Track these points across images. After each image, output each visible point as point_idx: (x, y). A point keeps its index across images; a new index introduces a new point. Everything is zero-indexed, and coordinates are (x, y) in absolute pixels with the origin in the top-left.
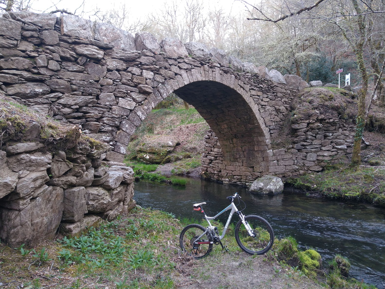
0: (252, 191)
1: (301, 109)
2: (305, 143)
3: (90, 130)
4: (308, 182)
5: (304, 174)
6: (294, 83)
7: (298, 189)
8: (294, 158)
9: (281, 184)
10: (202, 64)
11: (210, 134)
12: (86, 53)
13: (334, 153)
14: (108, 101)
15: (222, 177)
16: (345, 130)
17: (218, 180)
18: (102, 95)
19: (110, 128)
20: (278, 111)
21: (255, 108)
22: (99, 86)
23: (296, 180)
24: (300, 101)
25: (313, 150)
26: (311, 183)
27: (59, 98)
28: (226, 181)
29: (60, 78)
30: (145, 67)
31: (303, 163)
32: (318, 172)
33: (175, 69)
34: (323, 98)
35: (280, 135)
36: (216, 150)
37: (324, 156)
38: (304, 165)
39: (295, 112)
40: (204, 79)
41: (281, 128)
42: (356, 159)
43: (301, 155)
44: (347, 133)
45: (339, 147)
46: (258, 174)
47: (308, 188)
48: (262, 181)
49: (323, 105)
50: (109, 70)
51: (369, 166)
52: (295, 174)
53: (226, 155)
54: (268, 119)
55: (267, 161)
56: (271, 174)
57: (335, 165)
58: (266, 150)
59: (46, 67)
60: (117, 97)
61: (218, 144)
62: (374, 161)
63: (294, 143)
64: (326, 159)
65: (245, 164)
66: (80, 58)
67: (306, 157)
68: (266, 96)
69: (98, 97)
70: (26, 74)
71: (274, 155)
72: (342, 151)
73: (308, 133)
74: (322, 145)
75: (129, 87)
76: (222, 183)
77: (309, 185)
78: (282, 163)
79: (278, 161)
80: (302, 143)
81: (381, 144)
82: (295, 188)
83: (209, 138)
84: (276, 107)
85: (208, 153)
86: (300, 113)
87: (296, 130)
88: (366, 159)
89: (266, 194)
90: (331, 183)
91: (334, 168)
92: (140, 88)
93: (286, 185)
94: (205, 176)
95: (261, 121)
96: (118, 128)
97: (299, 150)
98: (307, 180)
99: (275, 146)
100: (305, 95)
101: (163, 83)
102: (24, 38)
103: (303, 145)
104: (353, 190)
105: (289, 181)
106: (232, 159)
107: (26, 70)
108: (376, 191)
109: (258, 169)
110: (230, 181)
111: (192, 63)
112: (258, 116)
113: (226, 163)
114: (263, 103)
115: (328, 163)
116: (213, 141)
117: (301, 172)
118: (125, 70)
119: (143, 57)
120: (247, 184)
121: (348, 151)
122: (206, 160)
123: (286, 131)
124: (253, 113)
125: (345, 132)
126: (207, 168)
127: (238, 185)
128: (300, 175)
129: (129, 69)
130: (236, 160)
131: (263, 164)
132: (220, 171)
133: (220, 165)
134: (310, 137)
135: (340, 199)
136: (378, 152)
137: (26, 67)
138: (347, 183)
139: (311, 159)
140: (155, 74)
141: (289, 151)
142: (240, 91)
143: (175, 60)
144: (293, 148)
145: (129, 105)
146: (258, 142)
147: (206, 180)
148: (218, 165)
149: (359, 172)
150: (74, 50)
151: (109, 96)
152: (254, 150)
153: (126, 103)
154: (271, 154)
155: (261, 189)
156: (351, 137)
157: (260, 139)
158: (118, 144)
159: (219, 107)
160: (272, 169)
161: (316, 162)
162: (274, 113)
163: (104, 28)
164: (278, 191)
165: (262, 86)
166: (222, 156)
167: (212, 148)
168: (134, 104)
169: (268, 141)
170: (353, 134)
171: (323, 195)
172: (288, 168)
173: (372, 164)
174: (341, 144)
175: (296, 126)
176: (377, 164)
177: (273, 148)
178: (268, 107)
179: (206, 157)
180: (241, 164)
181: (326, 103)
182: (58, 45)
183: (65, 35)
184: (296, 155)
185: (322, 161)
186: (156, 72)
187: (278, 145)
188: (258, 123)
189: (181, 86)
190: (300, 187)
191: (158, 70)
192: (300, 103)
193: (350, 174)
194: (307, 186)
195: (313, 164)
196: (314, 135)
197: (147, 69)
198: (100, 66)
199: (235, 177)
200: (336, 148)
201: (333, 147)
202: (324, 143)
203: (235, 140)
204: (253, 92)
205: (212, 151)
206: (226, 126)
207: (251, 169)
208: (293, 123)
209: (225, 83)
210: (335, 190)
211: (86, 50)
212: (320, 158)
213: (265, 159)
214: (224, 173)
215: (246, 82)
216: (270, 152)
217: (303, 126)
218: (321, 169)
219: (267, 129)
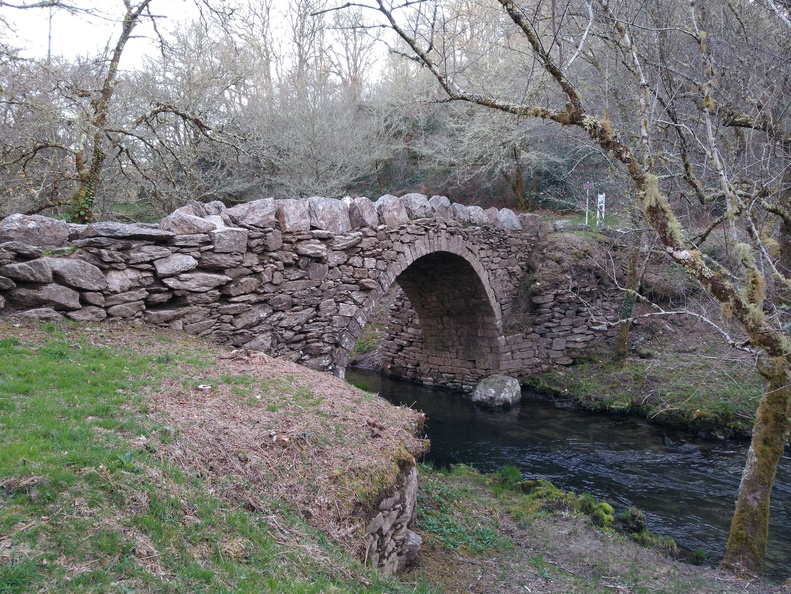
0: (478, 401)
1: (545, 271)
2: (550, 325)
3: (310, 354)
4: (555, 385)
5: (549, 371)
6: (532, 227)
7: (540, 393)
8: (535, 348)
9: (519, 388)
10: (426, 230)
11: (400, 304)
12: (310, 252)
13: (589, 337)
14: (330, 311)
15: (422, 374)
16: (605, 301)
17: (414, 379)
18: (323, 304)
19: (329, 348)
20: (511, 274)
21: (484, 276)
22: (320, 293)
23: (538, 380)
24: (541, 256)
25: (561, 334)
26: (561, 385)
27: (281, 319)
28: (428, 381)
29: (282, 292)
30: (368, 253)
31: (547, 354)
32: (568, 366)
33: (397, 246)
34: (576, 254)
35: (513, 311)
36: (411, 330)
37: (575, 342)
38: (548, 357)
39: (536, 276)
40: (429, 252)
41: (515, 300)
42: (621, 350)
43: (544, 342)
44: (607, 305)
45: (597, 328)
46: (483, 372)
47: (557, 394)
48: (491, 386)
49: (577, 266)
50: (330, 268)
51: (638, 359)
52: (535, 371)
53: (429, 340)
54: (499, 288)
55: (497, 353)
56: (503, 372)
57: (592, 356)
58: (496, 337)
59: (271, 283)
60: (337, 302)
61: (417, 321)
62: (645, 351)
63: (535, 324)
64: (579, 346)
65: (461, 356)
66: (302, 261)
67: (551, 344)
68: (496, 254)
69: (317, 308)
70: (253, 298)
71: (507, 344)
72: (601, 334)
73: (556, 309)
74: (573, 326)
75: (350, 286)
76: (421, 384)
77: (557, 389)
78: (518, 355)
79: (512, 352)
80: (547, 324)
81: (653, 322)
82: (537, 393)
83: (398, 310)
84: (510, 268)
85: (396, 334)
86: (544, 279)
87: (538, 306)
88: (633, 348)
89: (499, 406)
90: (591, 386)
91: (590, 360)
92: (362, 284)
93: (524, 388)
94: (390, 372)
95: (491, 295)
96: (337, 345)
97: (542, 335)
98: (554, 381)
99: (509, 329)
100: (550, 247)
101: (385, 271)
102: (250, 249)
103: (548, 328)
104: (620, 398)
105: (528, 382)
106: (440, 348)
107: (253, 292)
108: (649, 400)
109: (482, 364)
110: (435, 381)
111: (415, 232)
112: (487, 288)
113: (428, 353)
114: (493, 266)
115: (581, 352)
116: (406, 316)
117: (545, 367)
118: (345, 263)
119: (364, 239)
120: (464, 386)
121: (609, 334)
122: (392, 344)
123: (524, 305)
124: (482, 285)
125: (604, 303)
126: (393, 357)
127: (448, 388)
128: (544, 372)
129: (350, 261)
130: (446, 348)
131: (490, 357)
132: (418, 365)
133: (417, 355)
134: (557, 315)
135: (604, 413)
136: (650, 336)
137: (254, 289)
138: (612, 388)
139: (559, 348)
140: (377, 260)
141: (529, 336)
142: (469, 257)
143: (397, 233)
144: (533, 332)
145: (350, 310)
146: (484, 323)
147: (391, 377)
148: (414, 354)
149: (626, 369)
150: (296, 251)
151: (330, 304)
152: (476, 335)
153: (347, 309)
154: (503, 343)
155: (492, 398)
156: (613, 311)
157: (487, 320)
158: (337, 367)
159: (430, 273)
160: (504, 365)
161: (565, 352)
162: (506, 278)
163: (321, 208)
164: (515, 400)
165: (492, 241)
166: (423, 341)
167: (404, 328)
168: (355, 307)
169: (499, 323)
170: (615, 306)
171: (579, 405)
172: (527, 362)
173: (643, 357)
174: (598, 324)
175: (538, 300)
176: (648, 356)
177: (506, 333)
178: (500, 271)
179: (393, 339)
180: (454, 355)
181: (581, 263)
182: (282, 249)
183: (287, 233)
184: (537, 342)
185: (573, 349)
186: (377, 257)
187: (512, 328)
188: (487, 298)
189: (403, 269)
190: (544, 392)
191: (380, 254)
192: (542, 260)
193: (615, 373)
194: (555, 391)
195: (560, 354)
196: (563, 311)
197: (368, 256)
198: (321, 266)
199: (444, 375)
200: (593, 330)
201: (589, 329)
202: (576, 322)
203: (445, 318)
204: (483, 254)
205: (403, 331)
206: (434, 299)
207: (470, 364)
208: (535, 294)
209: (452, 251)
210: (596, 399)
211: (309, 248)
212: (571, 345)
213: (494, 350)
214: (424, 367)
215: (475, 242)
216: (502, 339)
217: (548, 298)
218: (571, 361)
219: (498, 304)
